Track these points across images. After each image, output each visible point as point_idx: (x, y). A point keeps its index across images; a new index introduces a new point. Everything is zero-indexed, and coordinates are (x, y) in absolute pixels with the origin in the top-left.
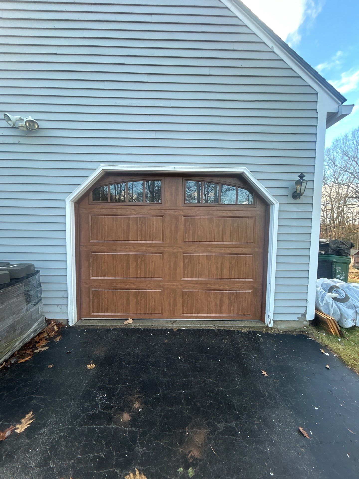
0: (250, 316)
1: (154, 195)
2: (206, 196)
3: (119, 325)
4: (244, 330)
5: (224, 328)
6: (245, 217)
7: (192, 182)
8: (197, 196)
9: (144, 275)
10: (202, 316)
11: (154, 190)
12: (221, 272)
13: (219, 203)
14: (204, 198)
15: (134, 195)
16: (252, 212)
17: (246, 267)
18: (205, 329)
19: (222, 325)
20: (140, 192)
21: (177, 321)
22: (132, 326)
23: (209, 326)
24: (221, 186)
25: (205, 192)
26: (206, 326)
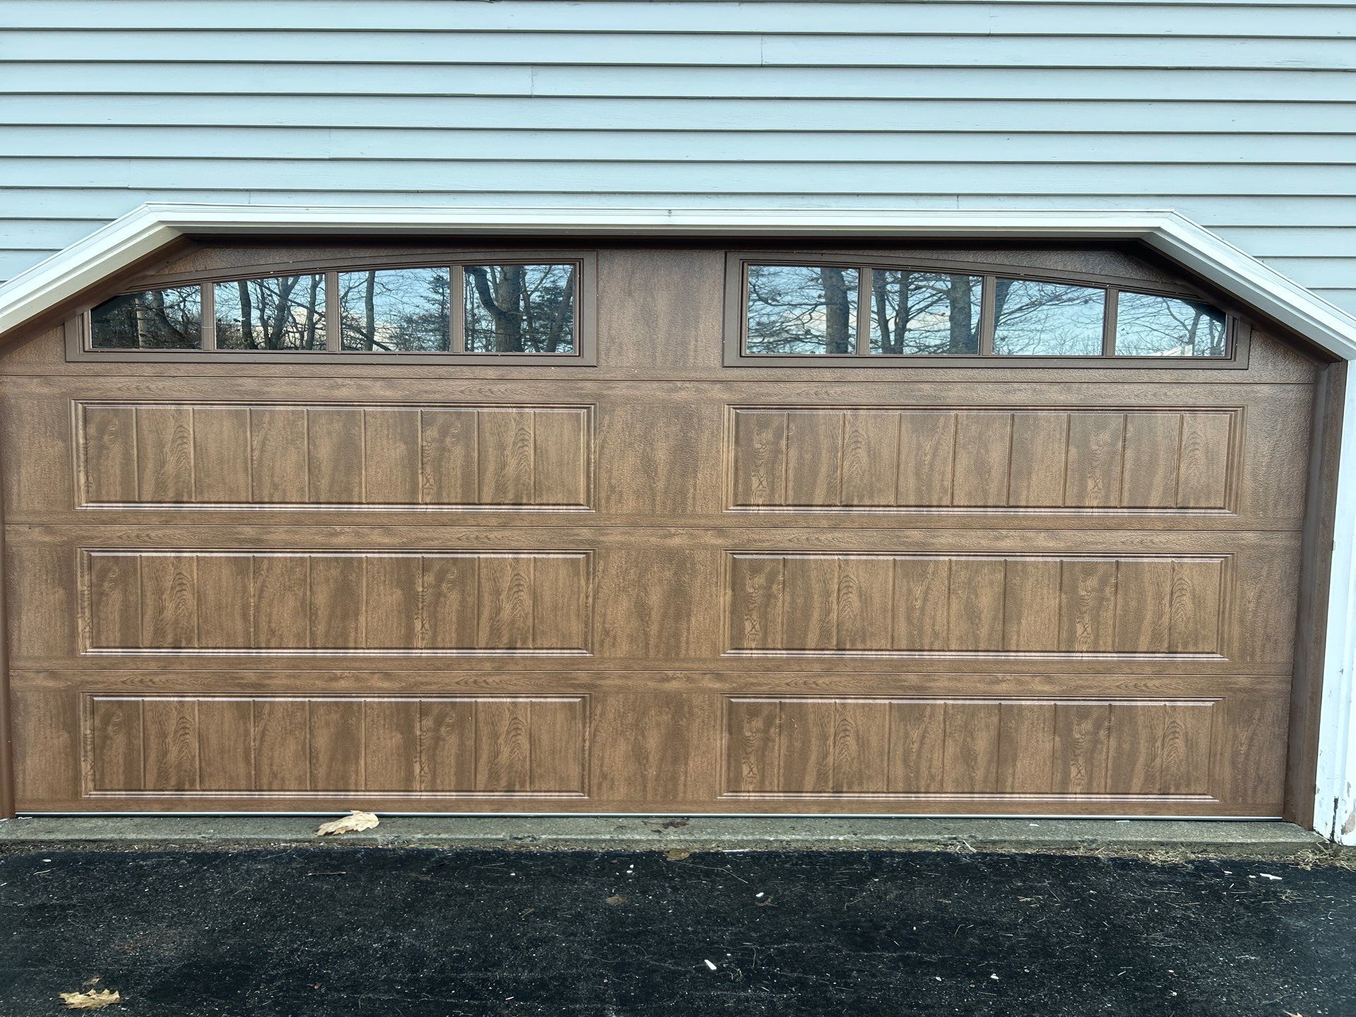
0: (1208, 799)
1: (525, 325)
2: (892, 326)
3: (284, 837)
4: (1157, 857)
5: (1026, 848)
6: (1172, 409)
7: (786, 269)
8: (823, 327)
9: (458, 641)
10: (864, 802)
11: (522, 303)
12: (999, 627)
13: (985, 353)
14: (875, 333)
15: (378, 323)
16: (1216, 388)
17: (1176, 605)
18: (891, 854)
19: (1007, 838)
20: (422, 313)
21: (692, 822)
22: (375, 840)
23: (914, 841)
24: (999, 286)
25: (881, 312)
26: (892, 842)
